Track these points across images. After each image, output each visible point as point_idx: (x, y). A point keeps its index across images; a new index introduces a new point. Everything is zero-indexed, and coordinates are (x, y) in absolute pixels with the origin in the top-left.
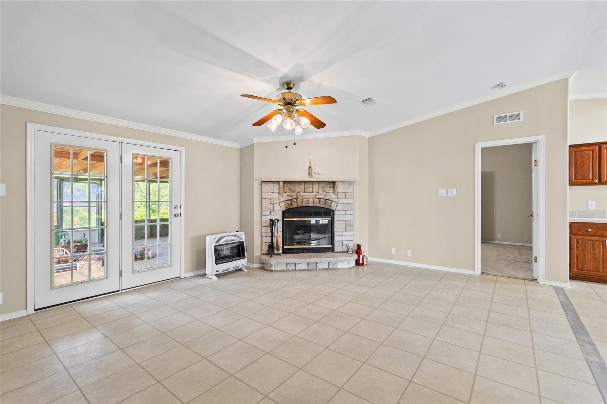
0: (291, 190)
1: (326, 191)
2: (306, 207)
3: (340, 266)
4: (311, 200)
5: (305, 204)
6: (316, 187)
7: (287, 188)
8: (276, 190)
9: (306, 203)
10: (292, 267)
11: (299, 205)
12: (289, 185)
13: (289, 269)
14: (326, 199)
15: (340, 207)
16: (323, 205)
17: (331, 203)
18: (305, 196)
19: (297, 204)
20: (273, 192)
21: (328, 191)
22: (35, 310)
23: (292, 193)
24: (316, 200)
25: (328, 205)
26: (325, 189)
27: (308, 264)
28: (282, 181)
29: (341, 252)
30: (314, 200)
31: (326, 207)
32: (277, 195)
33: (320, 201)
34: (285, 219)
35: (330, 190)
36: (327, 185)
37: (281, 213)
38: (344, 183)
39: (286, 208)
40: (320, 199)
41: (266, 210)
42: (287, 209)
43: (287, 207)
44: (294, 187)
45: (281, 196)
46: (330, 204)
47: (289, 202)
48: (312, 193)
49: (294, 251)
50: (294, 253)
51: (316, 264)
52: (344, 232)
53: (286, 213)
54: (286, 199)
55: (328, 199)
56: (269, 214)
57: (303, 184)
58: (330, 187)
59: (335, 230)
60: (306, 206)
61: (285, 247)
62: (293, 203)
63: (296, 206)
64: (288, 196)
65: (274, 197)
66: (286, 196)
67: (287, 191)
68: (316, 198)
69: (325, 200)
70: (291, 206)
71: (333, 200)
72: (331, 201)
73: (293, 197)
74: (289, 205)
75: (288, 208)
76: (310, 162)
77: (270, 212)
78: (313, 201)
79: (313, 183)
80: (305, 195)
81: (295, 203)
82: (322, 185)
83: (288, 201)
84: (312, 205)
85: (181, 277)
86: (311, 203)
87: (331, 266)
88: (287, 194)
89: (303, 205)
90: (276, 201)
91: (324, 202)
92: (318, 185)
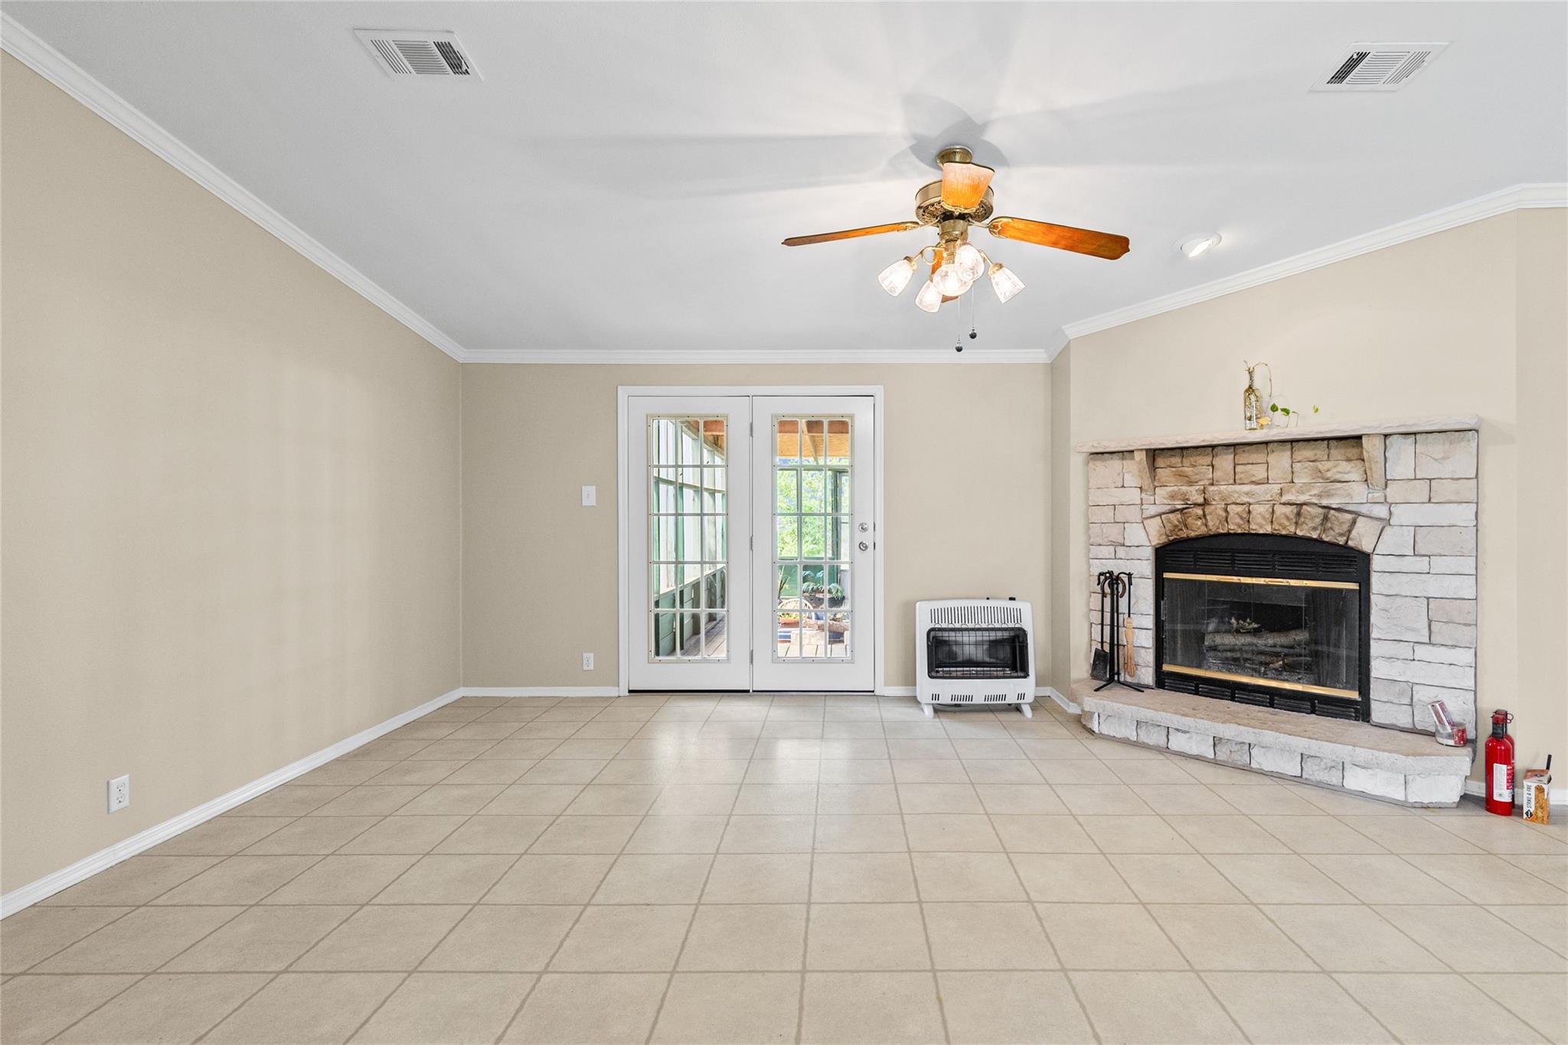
0: (1181, 475)
1: (1329, 474)
2: (1239, 534)
3: (1355, 780)
4: (1260, 511)
5: (1233, 527)
6: (1280, 460)
7: (1168, 471)
8: (1131, 480)
9: (1238, 520)
10: (1156, 738)
11: (1213, 530)
12: (1176, 460)
13: (1146, 741)
14: (1328, 508)
15: (1392, 541)
16: (1315, 529)
17: (1354, 522)
18: (1236, 495)
19: (1206, 525)
20: (1123, 486)
21: (1338, 477)
22: (630, 691)
23: (1184, 488)
24: (1280, 510)
25: (1337, 531)
26: (1323, 466)
27: (1216, 742)
28: (1142, 450)
29: (1403, 730)
30: (1273, 512)
31: (1326, 539)
32: (1135, 496)
33: (1299, 514)
34: (1167, 575)
35: (1349, 472)
36: (1332, 451)
37: (1149, 553)
38: (1418, 436)
39: (1164, 537)
40: (1301, 505)
41: (1100, 542)
42: (1169, 540)
43: (1168, 536)
44: (1194, 466)
45: (1148, 497)
46: (1345, 527)
47: (1175, 518)
48: (1268, 485)
49: (1197, 687)
50: (1196, 693)
51: (1247, 747)
52: (1417, 647)
53: (1167, 556)
54: (1167, 508)
55: (1334, 506)
56: (1110, 554)
57: (1227, 454)
58: (1349, 460)
59: (1374, 634)
60: (1239, 531)
61: (1166, 668)
62: (1190, 520)
63: (1203, 531)
64: (1173, 497)
65: (1126, 500)
66: (1163, 497)
67: (1170, 482)
68: (1284, 504)
69: (1321, 510)
70: (1181, 530)
71: (1364, 509)
72: (1349, 517)
73: (1188, 499)
74: (1176, 526)
75: (1171, 538)
76: (1251, 373)
77: (1113, 548)
78: (1268, 516)
79: (1271, 446)
80: (1235, 491)
81: (1199, 523)
82: (1307, 453)
83: (1171, 516)
84: (1268, 529)
85: (876, 693)
86: (1260, 520)
87: (1313, 772)
88: (1169, 489)
89: (1229, 529)
90: (1134, 514)
91: (1318, 521)
92: (1289, 453)
